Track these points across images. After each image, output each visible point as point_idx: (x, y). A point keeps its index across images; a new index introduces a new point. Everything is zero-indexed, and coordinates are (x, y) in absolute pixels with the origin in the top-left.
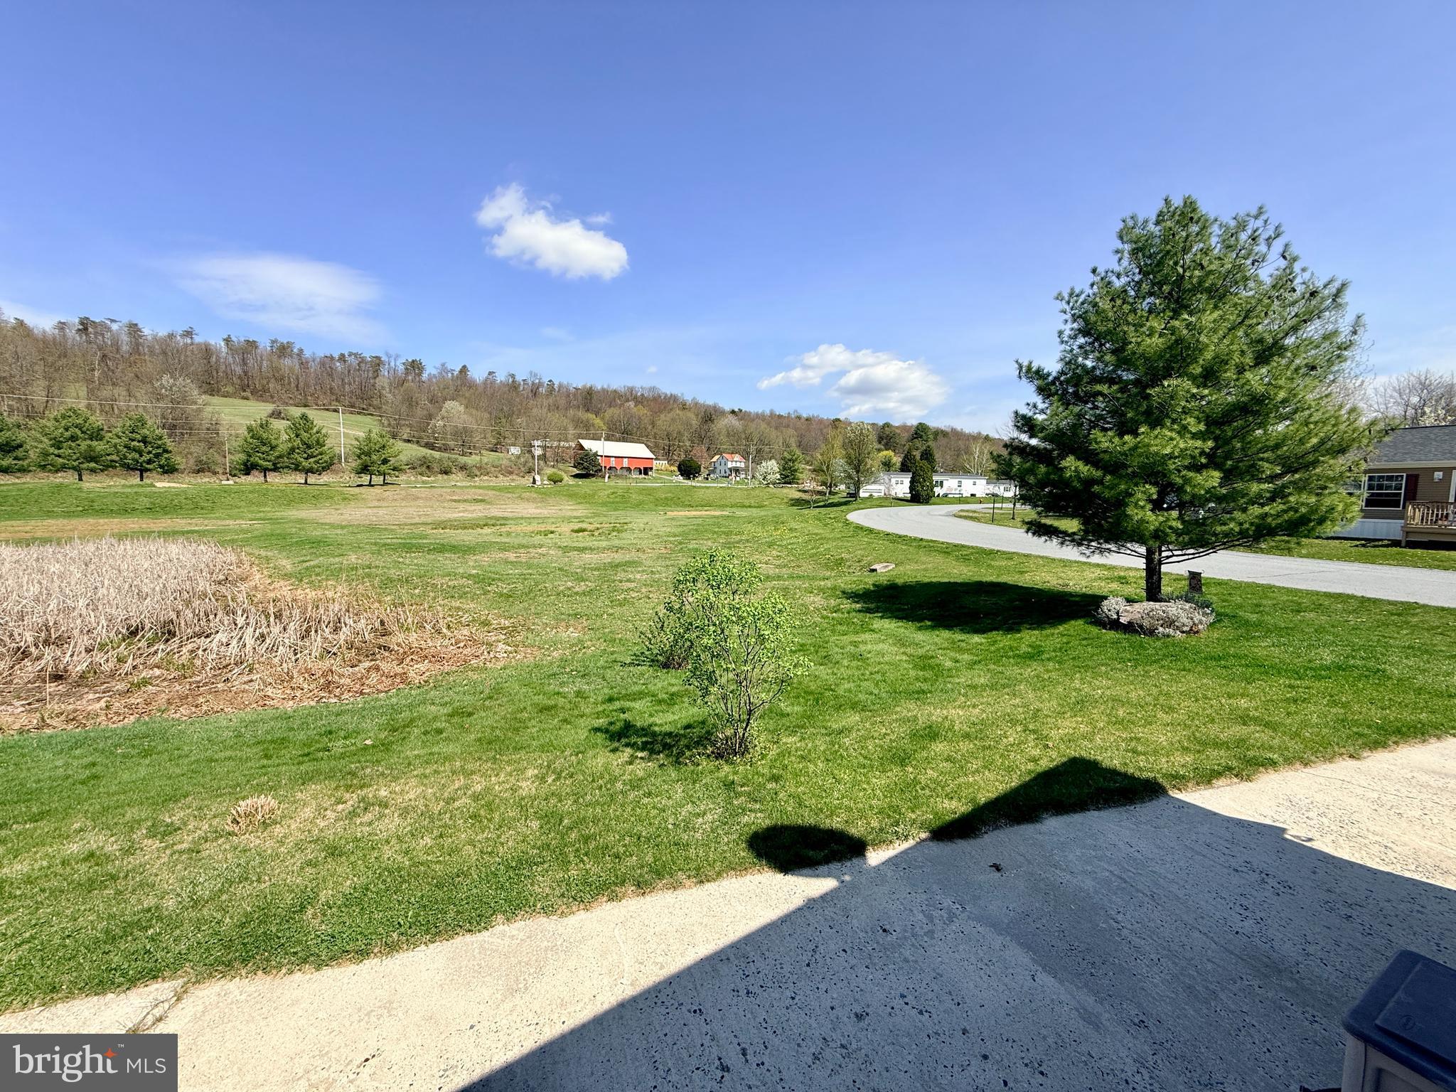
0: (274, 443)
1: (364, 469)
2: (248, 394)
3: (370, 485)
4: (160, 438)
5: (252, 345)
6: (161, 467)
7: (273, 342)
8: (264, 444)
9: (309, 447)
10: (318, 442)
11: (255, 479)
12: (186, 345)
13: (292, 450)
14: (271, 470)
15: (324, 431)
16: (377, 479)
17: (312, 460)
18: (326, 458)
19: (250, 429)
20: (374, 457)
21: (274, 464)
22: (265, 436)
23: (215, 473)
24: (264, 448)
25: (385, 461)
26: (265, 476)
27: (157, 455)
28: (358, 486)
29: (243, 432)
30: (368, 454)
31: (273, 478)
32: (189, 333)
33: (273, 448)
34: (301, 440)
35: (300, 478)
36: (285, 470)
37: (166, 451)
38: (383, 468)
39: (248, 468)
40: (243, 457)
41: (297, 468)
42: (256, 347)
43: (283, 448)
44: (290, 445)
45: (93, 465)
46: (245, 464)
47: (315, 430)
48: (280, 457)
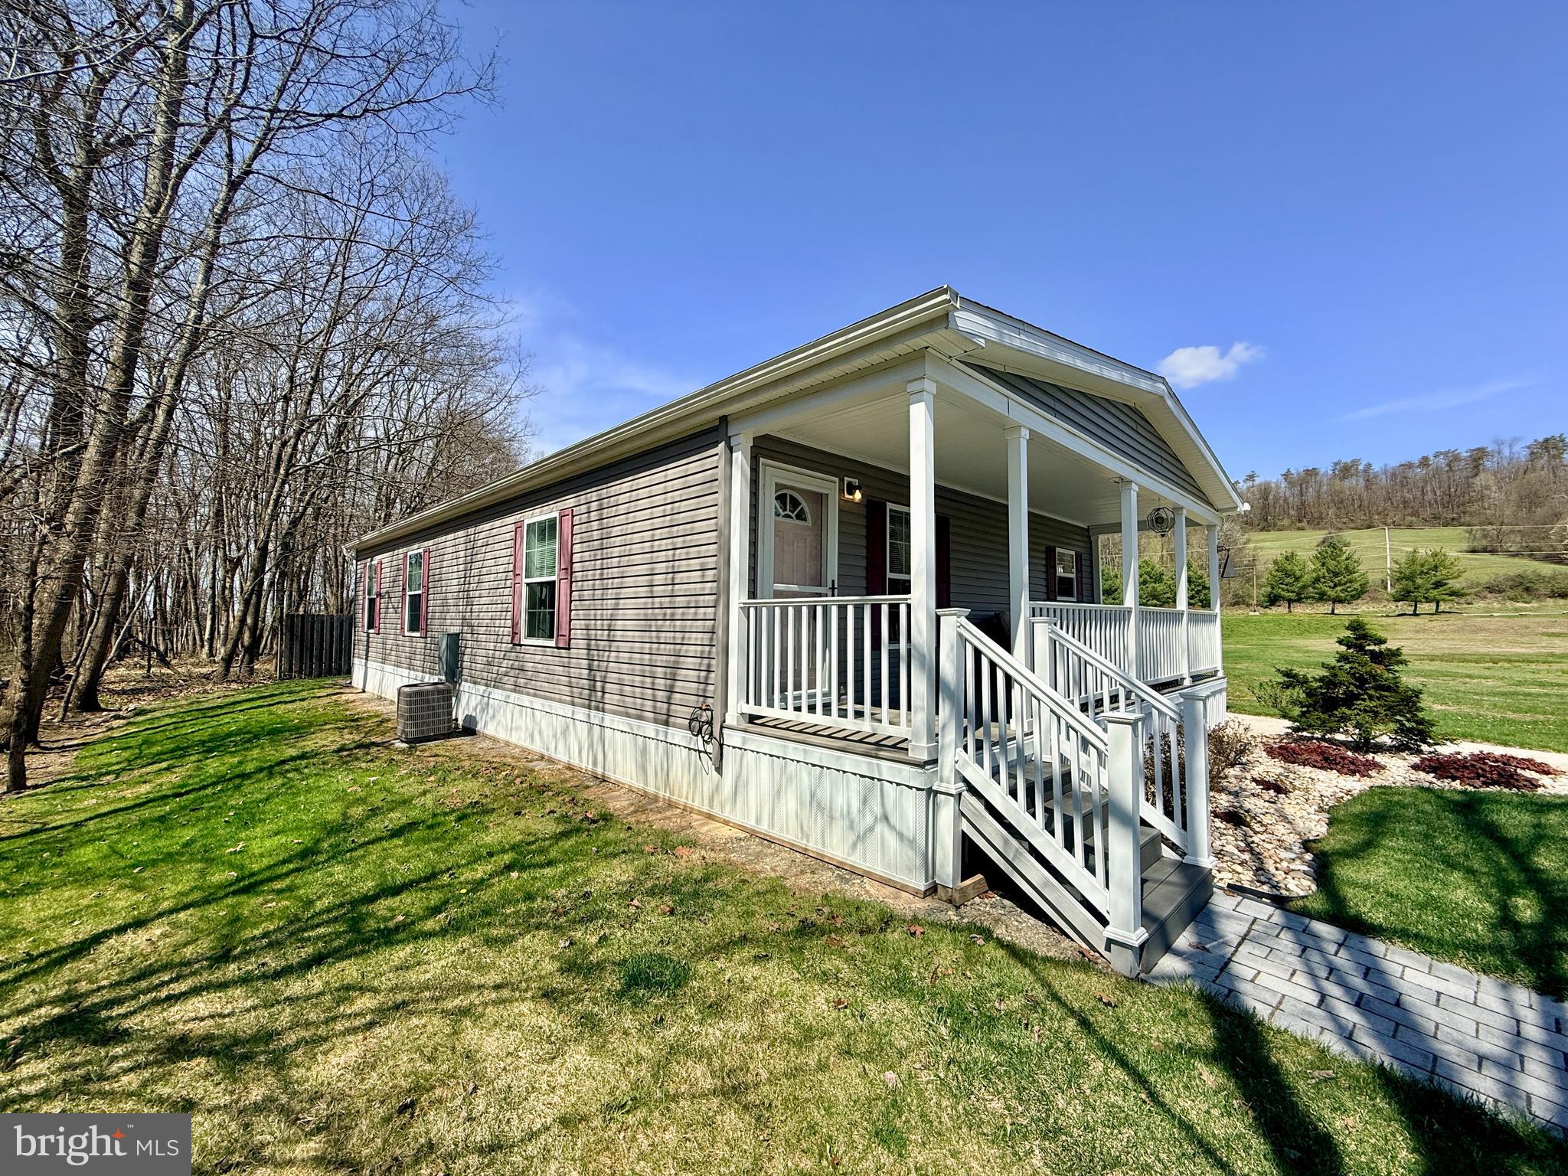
0: (1298, 573)
1: (1404, 596)
2: (1304, 524)
3: (1415, 614)
4: (1201, 578)
5: (1312, 473)
6: (1201, 601)
7: (1336, 464)
8: (1288, 575)
9: (1336, 575)
10: (1347, 568)
11: (1280, 610)
12: (1248, 489)
13: (1317, 580)
14: (1295, 601)
15: (1355, 557)
16: (1424, 607)
17: (1339, 588)
18: (1356, 585)
19: (1276, 562)
20: (1419, 581)
21: (1298, 594)
22: (1289, 567)
23: (1248, 605)
24: (1288, 580)
25: (1438, 584)
26: (1289, 607)
27: (1198, 592)
28: (1399, 615)
29: (1271, 566)
30: (1411, 578)
31: (1299, 610)
32: (1251, 477)
33: (1297, 579)
34: (1328, 569)
35: (1327, 608)
36: (1309, 601)
37: (1205, 588)
38: (1434, 593)
39: (1273, 600)
40: (1269, 589)
41: (1322, 597)
42: (1317, 474)
43: (1307, 578)
44: (1314, 575)
45: (1155, 602)
46: (1269, 596)
47: (1344, 557)
48: (1304, 587)
